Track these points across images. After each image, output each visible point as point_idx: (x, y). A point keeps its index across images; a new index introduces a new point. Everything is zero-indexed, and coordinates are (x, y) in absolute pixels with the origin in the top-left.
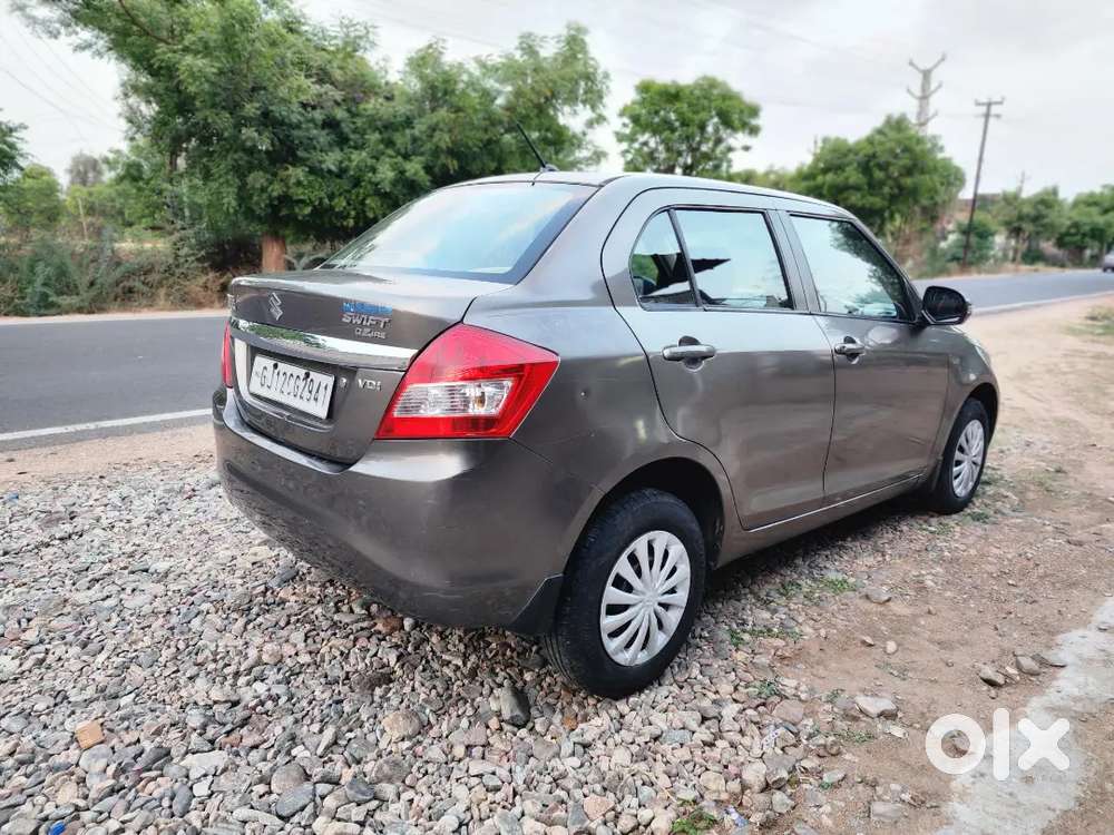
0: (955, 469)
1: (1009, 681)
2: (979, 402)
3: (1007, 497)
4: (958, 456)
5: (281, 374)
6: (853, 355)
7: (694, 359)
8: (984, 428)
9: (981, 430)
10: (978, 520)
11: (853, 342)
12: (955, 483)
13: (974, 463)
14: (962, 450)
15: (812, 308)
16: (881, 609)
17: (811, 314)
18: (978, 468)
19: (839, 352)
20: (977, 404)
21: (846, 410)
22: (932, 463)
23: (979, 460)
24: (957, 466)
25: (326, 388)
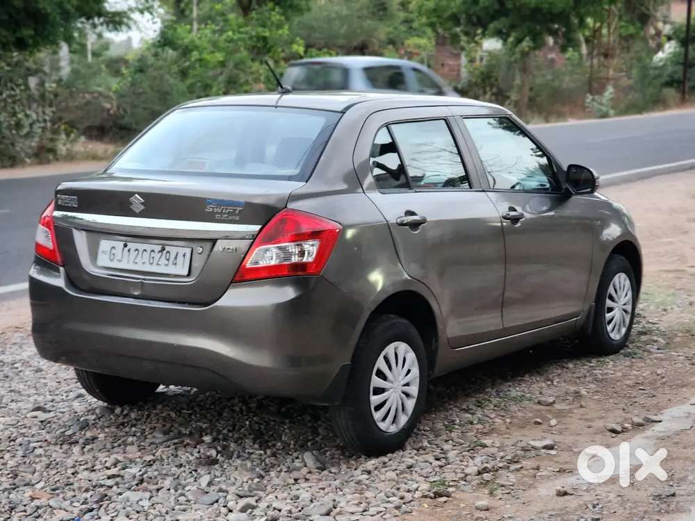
0: (608, 316)
1: (624, 430)
2: (623, 258)
3: (656, 341)
4: (609, 303)
5: (132, 251)
6: (515, 220)
7: (415, 225)
8: (630, 281)
9: (628, 283)
10: (628, 356)
11: (515, 210)
12: (609, 328)
13: (625, 311)
14: (611, 298)
15: (484, 188)
16: (548, 408)
17: (483, 191)
18: (629, 316)
19: (505, 218)
20: (620, 259)
21: (515, 270)
22: (586, 308)
23: (629, 308)
24: (608, 312)
25: (184, 255)
